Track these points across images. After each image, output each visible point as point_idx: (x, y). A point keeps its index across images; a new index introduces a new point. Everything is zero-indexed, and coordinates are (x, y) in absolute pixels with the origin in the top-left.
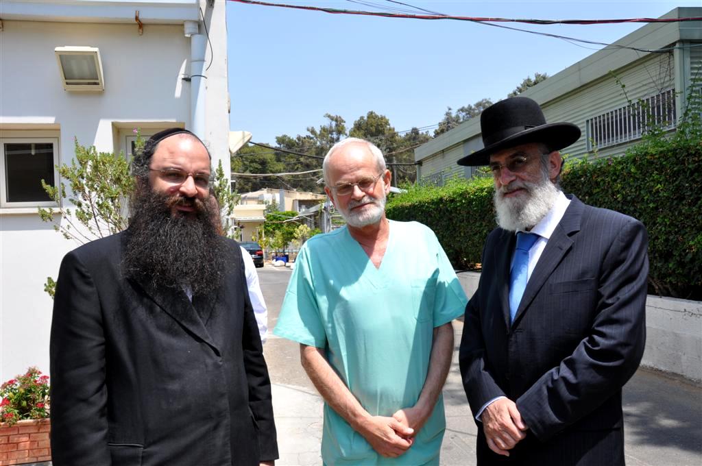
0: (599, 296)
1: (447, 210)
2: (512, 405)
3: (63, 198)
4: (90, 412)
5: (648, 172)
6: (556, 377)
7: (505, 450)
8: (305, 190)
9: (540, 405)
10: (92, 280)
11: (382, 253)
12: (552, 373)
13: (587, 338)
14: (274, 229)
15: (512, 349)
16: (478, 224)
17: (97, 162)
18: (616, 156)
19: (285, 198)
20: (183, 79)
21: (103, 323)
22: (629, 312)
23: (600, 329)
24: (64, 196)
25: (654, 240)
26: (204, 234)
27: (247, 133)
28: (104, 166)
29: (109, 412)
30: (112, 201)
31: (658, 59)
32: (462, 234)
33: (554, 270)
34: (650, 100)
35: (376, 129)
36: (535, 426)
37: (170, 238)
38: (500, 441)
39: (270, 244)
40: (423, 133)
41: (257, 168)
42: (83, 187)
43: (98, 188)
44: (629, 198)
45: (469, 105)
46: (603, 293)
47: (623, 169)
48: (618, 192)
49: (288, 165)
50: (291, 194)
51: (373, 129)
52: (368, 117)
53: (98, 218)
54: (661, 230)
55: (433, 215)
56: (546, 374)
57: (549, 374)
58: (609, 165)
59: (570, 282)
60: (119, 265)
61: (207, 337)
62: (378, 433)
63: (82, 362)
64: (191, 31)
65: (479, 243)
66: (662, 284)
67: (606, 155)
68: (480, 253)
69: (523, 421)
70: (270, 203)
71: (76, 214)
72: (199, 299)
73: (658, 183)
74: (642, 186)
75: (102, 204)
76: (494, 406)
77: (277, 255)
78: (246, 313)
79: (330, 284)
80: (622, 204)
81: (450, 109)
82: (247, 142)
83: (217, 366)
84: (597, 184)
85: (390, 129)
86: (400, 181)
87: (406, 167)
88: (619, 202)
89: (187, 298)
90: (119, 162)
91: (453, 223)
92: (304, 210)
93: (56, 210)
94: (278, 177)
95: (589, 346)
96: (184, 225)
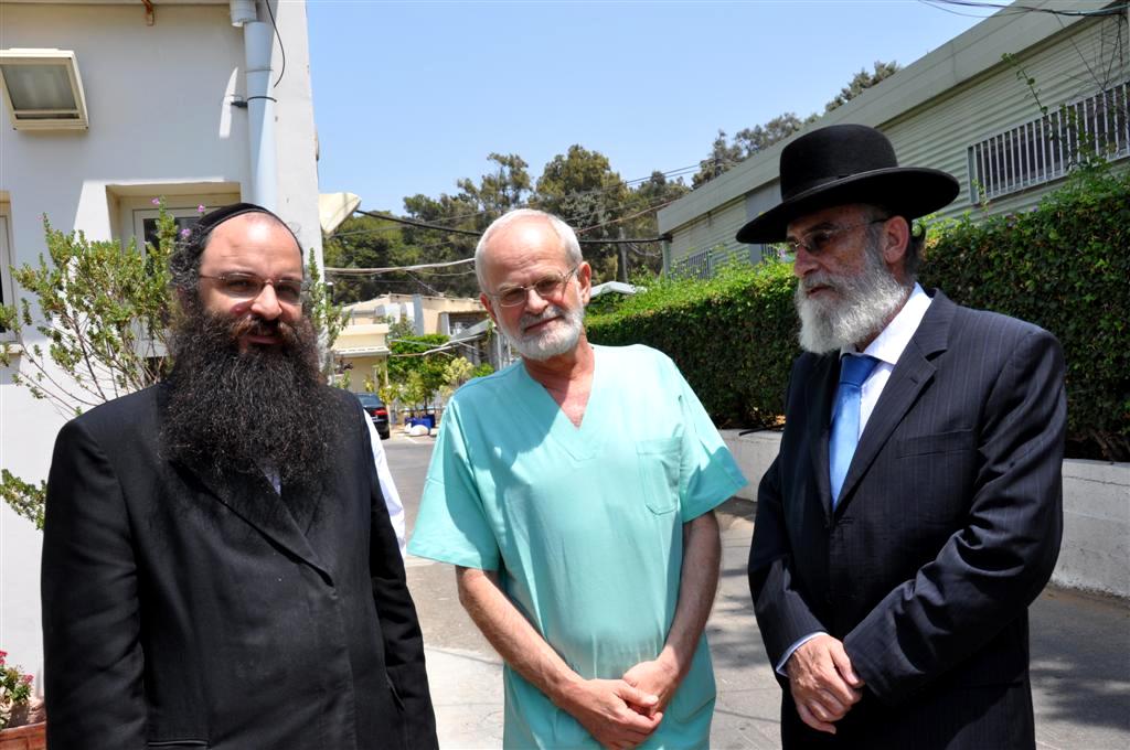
0: (980, 459)
1: (721, 322)
2: (836, 646)
3: (25, 325)
4: (115, 688)
5: (1079, 238)
6: (909, 597)
7: (827, 722)
8: (460, 295)
9: (883, 645)
10: (110, 466)
11: (584, 399)
12: (902, 590)
13: (962, 531)
14: (406, 369)
15: (836, 552)
16: (776, 345)
17: (87, 258)
18: (1022, 212)
19: (425, 311)
20: (233, 104)
21: (132, 538)
22: (1032, 486)
23: (982, 515)
24: (28, 321)
25: (1095, 360)
26: (296, 380)
27: (351, 196)
28: (101, 265)
29: (147, 687)
30: (119, 329)
31: (1098, 27)
32: (749, 364)
33: (903, 418)
34: (1085, 105)
35: (586, 177)
36: (874, 679)
37: (240, 391)
38: (818, 707)
39: (399, 395)
40: (672, 182)
41: (369, 258)
42: (62, 305)
43: (91, 306)
44: (1047, 286)
45: (757, 126)
46: (987, 455)
47: (1034, 234)
48: (1027, 276)
49: (428, 249)
50: (434, 303)
51: (580, 177)
52: (571, 156)
53: (92, 359)
54: (1108, 341)
55: (694, 331)
56: (893, 592)
57: (898, 592)
58: (1010, 229)
59: (929, 436)
60: (157, 440)
61: (309, 555)
62: (597, 708)
63: (98, 605)
64: (243, 16)
65: (779, 379)
66: (1114, 440)
67: (1004, 209)
68: (781, 397)
69: (855, 671)
70: (398, 321)
71: (52, 352)
72: (293, 491)
73: (1099, 257)
74: (1070, 264)
75: (98, 335)
76: (807, 649)
77: (412, 416)
78: (373, 514)
79: (496, 454)
80: (1036, 297)
81: (722, 134)
82: (353, 212)
83: (328, 603)
84: (989, 262)
85: (611, 177)
86: (634, 271)
87: (643, 246)
88: (1029, 293)
89: (273, 489)
90: (128, 258)
91: (731, 345)
92: (459, 331)
93: (15, 348)
94: (409, 272)
95: (965, 543)
96: (261, 368)
